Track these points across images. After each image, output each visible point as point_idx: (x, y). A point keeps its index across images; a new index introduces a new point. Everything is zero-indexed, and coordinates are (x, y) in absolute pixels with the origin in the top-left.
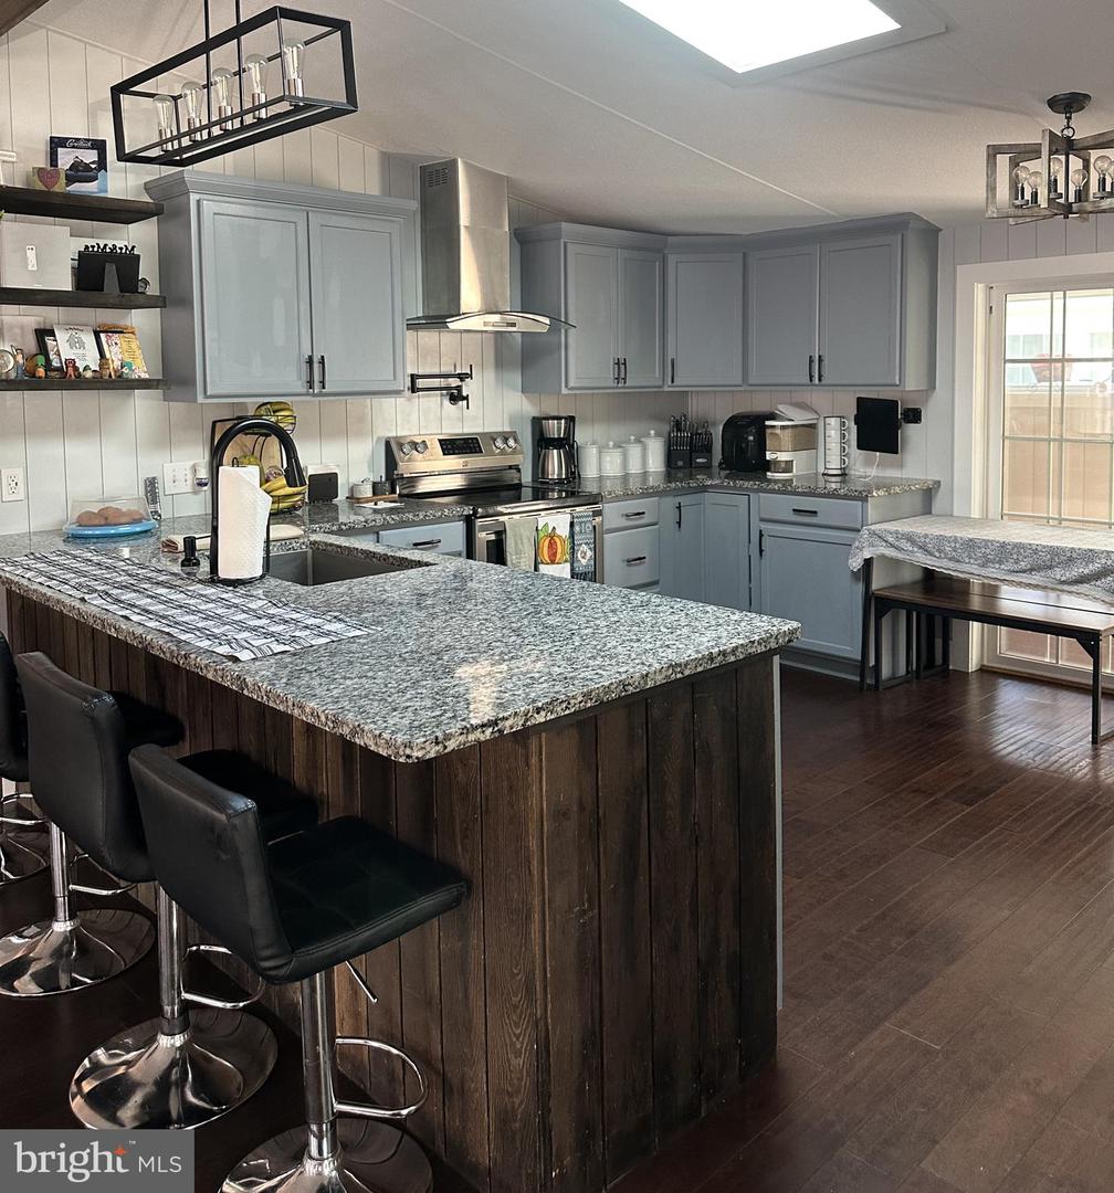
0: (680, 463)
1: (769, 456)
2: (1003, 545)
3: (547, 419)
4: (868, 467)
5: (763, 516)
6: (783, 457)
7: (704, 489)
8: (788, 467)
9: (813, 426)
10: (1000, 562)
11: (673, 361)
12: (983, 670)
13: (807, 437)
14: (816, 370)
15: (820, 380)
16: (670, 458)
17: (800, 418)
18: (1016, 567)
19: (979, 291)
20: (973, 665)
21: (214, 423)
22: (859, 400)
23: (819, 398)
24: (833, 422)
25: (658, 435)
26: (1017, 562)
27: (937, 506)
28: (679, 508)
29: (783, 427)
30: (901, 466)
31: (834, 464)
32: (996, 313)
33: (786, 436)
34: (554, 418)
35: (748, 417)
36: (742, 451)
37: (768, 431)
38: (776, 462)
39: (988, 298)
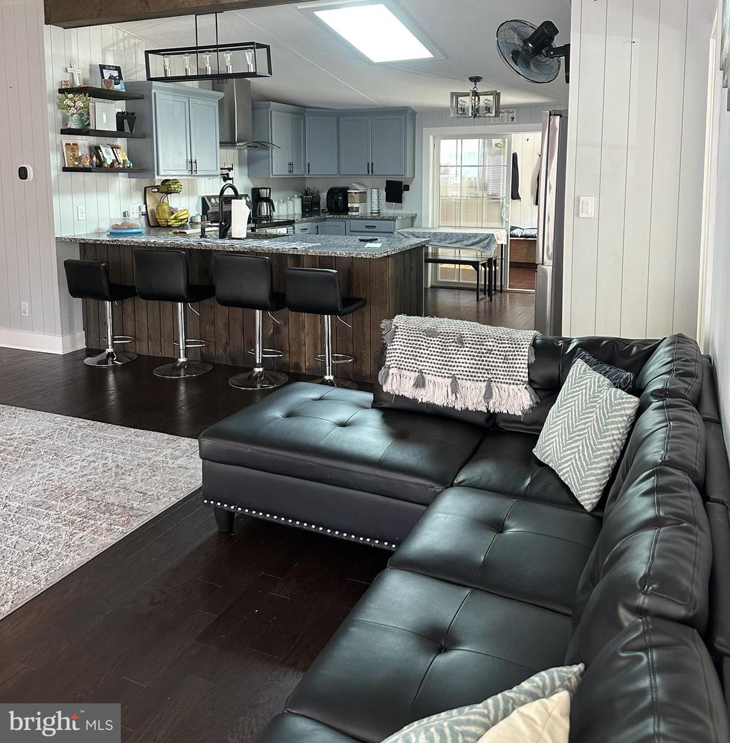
0: (307, 210)
1: (349, 205)
2: (447, 234)
3: (261, 188)
4: (389, 210)
5: (352, 229)
6: (356, 205)
7: (325, 220)
8: (357, 210)
9: (365, 193)
10: (445, 240)
11: (309, 164)
12: (432, 287)
13: (363, 197)
14: (370, 169)
15: (372, 173)
16: (304, 207)
17: (361, 189)
18: (451, 241)
19: (431, 137)
20: (429, 286)
21: (145, 188)
22: (387, 181)
23: (367, 181)
24: (375, 191)
25: (298, 197)
26: (451, 239)
27: (416, 223)
28: (317, 227)
29: (355, 193)
30: (401, 208)
31: (375, 208)
32: (437, 147)
33: (357, 196)
34: (264, 188)
35: (338, 189)
36: (336, 204)
37: (349, 195)
38: (352, 208)
39: (434, 141)
